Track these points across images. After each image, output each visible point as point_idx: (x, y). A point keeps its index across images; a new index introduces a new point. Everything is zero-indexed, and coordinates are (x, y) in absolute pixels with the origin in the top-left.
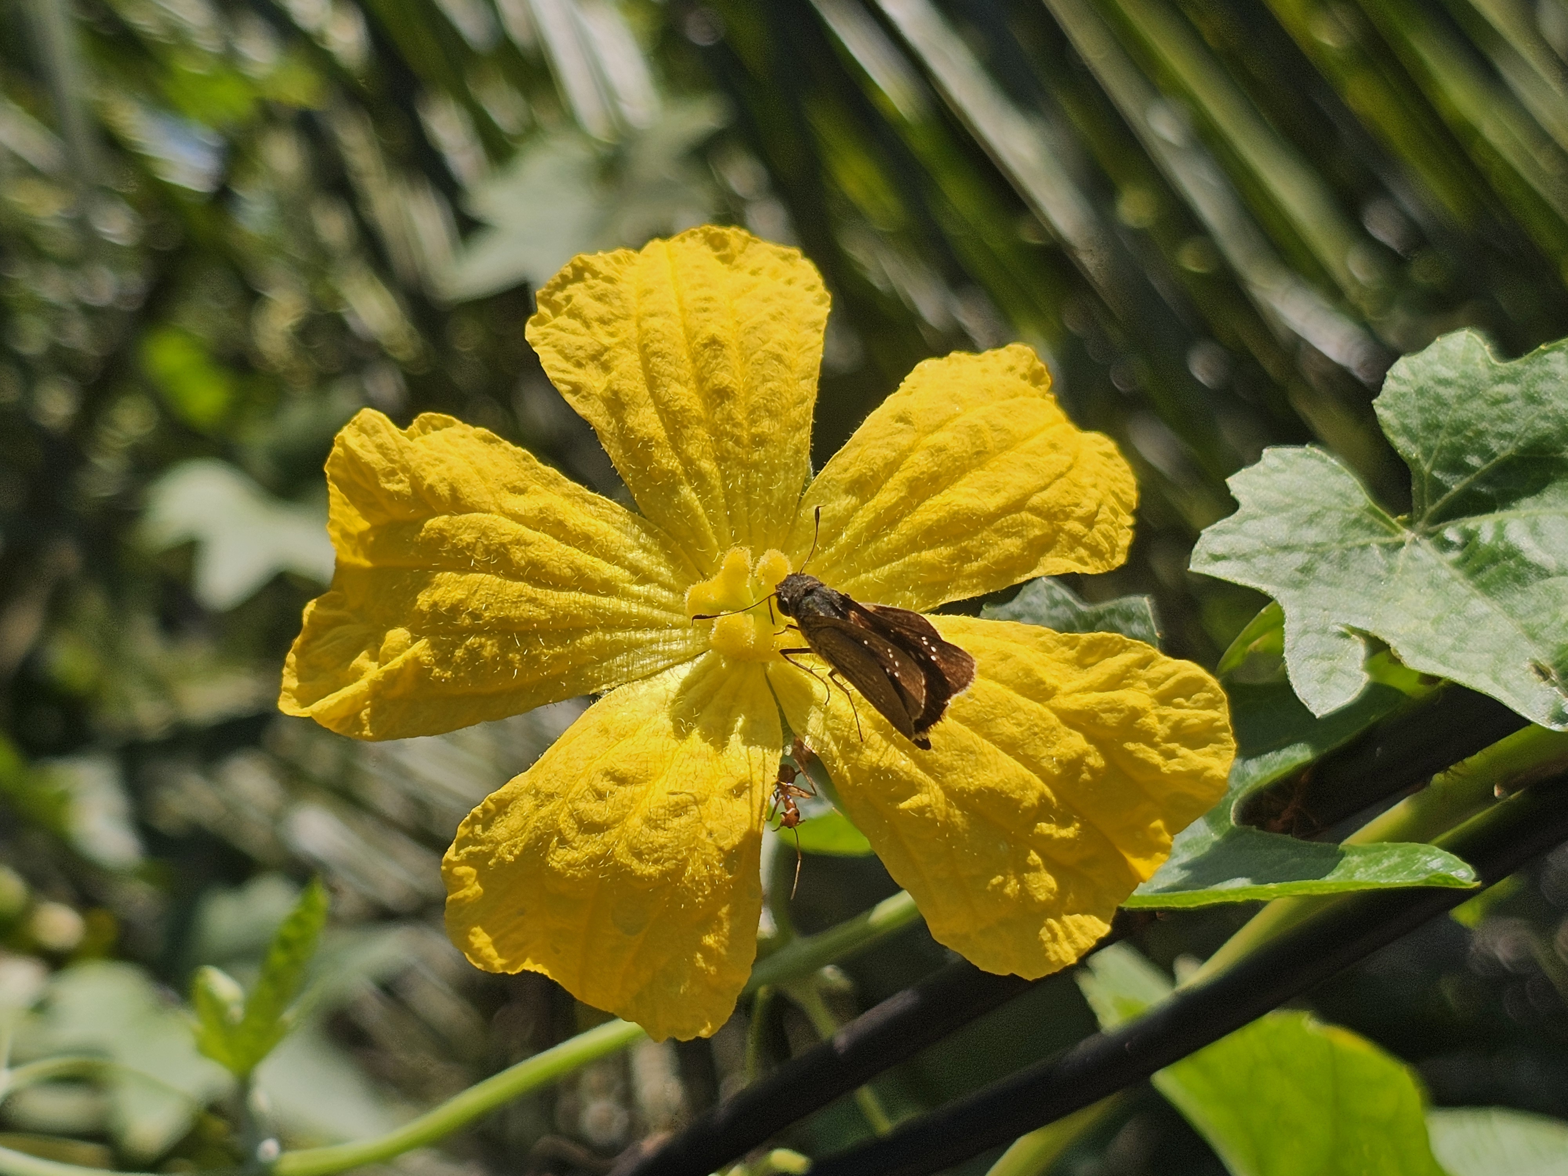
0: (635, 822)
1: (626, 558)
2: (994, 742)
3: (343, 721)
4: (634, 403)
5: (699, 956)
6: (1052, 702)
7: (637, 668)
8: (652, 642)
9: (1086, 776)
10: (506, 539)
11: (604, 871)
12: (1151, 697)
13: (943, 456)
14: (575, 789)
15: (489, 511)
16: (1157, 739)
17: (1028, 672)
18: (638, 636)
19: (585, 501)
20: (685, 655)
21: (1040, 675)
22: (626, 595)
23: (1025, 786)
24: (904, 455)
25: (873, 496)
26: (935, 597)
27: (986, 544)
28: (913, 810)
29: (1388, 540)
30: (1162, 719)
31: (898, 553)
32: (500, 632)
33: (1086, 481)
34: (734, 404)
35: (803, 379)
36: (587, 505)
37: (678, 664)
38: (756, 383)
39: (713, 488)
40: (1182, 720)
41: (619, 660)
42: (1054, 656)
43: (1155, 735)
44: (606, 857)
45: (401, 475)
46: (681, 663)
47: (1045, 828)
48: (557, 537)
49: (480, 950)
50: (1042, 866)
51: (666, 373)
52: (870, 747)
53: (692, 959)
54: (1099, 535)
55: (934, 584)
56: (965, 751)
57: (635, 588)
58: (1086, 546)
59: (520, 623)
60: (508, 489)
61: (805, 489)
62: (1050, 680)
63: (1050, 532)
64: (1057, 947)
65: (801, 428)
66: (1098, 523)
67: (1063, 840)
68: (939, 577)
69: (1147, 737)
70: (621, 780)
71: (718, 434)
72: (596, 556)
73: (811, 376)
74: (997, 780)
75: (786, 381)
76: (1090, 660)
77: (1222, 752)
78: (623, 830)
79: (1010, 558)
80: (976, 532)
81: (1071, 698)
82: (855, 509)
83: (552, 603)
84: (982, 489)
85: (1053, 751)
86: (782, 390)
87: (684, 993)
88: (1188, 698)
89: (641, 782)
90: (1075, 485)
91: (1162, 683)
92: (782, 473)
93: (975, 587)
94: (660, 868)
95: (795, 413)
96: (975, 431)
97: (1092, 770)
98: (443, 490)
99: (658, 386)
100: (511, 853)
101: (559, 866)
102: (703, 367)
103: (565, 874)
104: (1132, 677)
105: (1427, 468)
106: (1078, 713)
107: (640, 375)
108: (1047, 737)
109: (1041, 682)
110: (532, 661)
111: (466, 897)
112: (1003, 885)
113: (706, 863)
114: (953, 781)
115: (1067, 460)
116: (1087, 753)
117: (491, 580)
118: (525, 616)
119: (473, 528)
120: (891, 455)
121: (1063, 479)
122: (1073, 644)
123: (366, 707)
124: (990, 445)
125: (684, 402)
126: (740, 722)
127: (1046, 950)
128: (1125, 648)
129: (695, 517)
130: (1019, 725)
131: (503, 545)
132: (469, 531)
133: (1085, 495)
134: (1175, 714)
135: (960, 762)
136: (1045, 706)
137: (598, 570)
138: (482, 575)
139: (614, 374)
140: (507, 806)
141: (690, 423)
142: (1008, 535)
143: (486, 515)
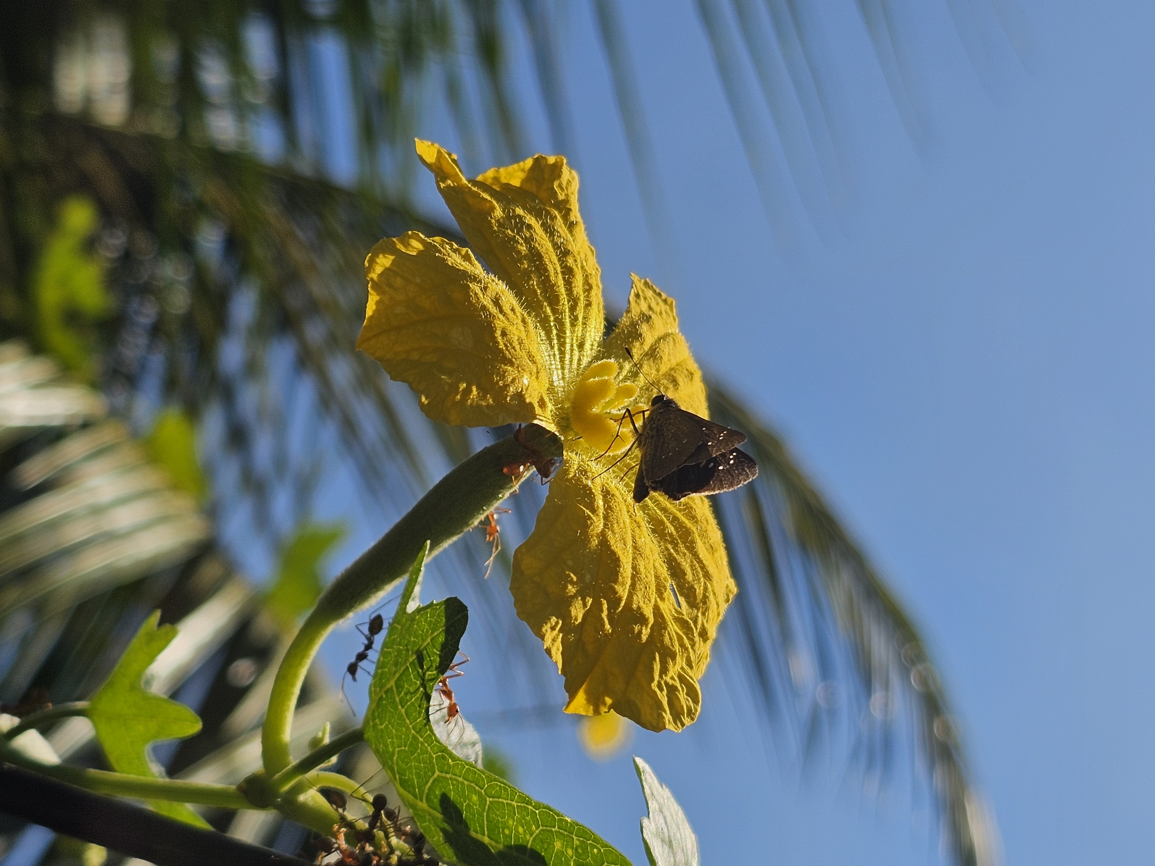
45: (563, 194)
118: (548, 267)
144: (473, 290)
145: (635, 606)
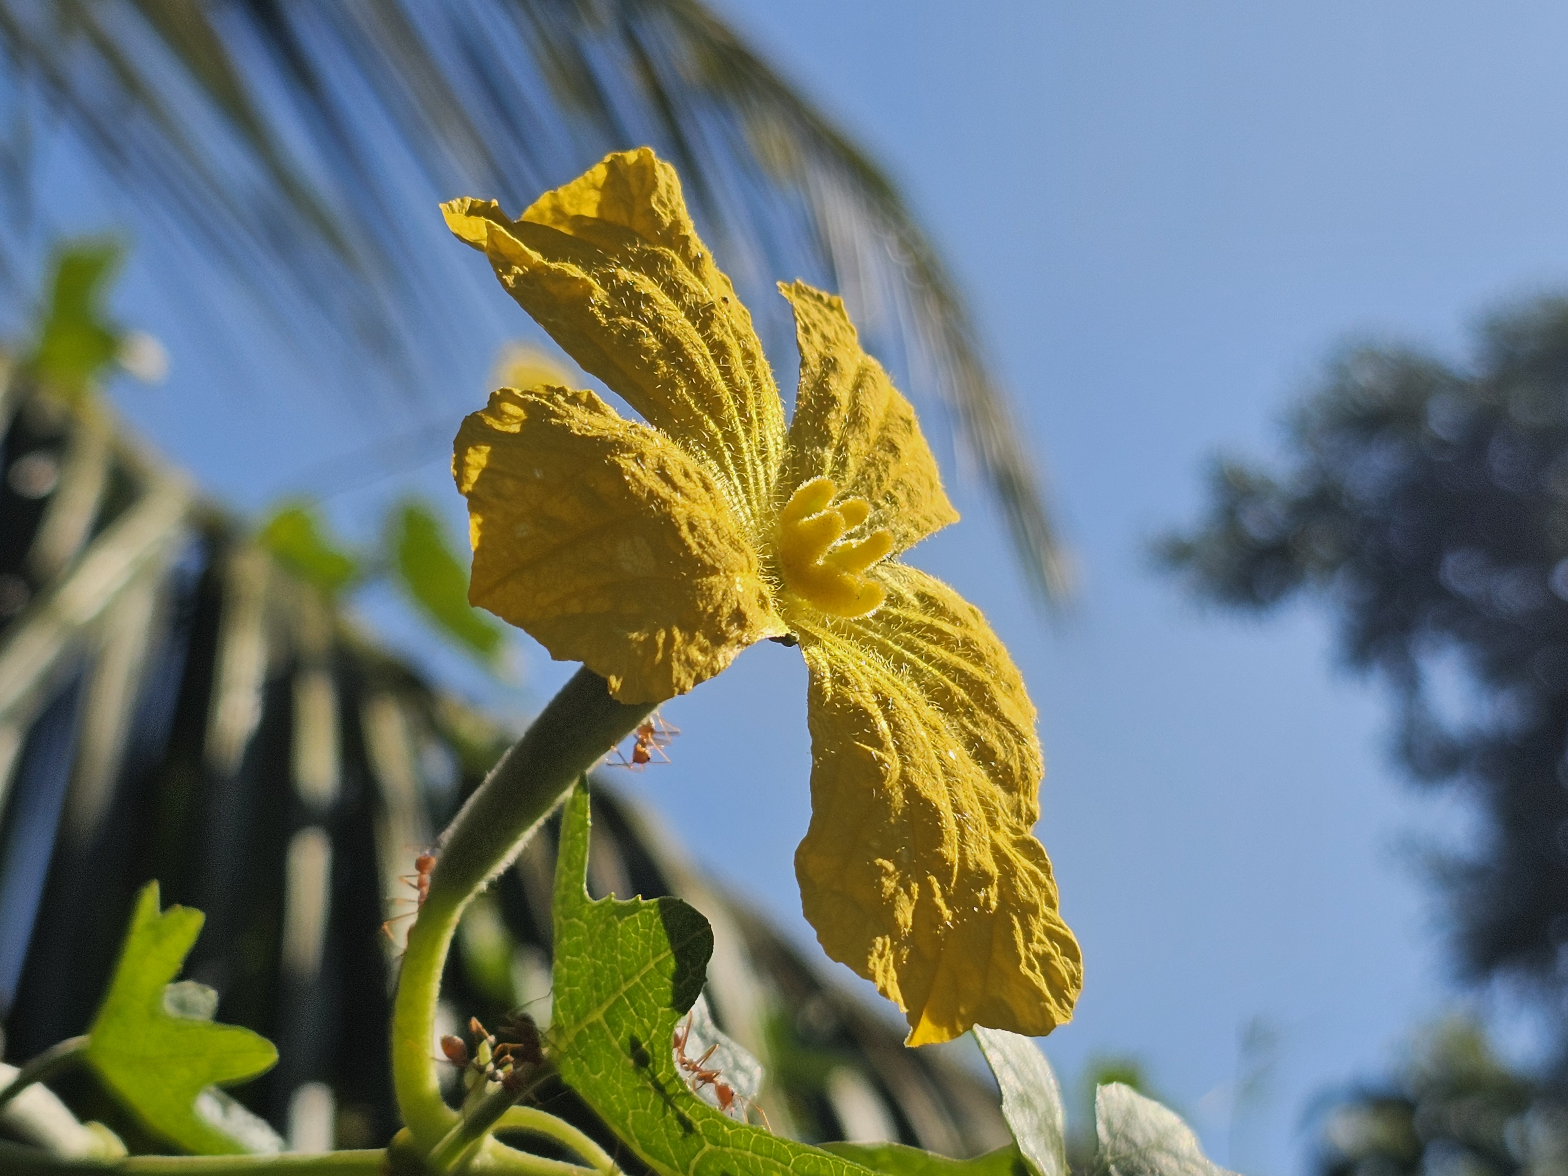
144: (627, 471)
145: (972, 866)
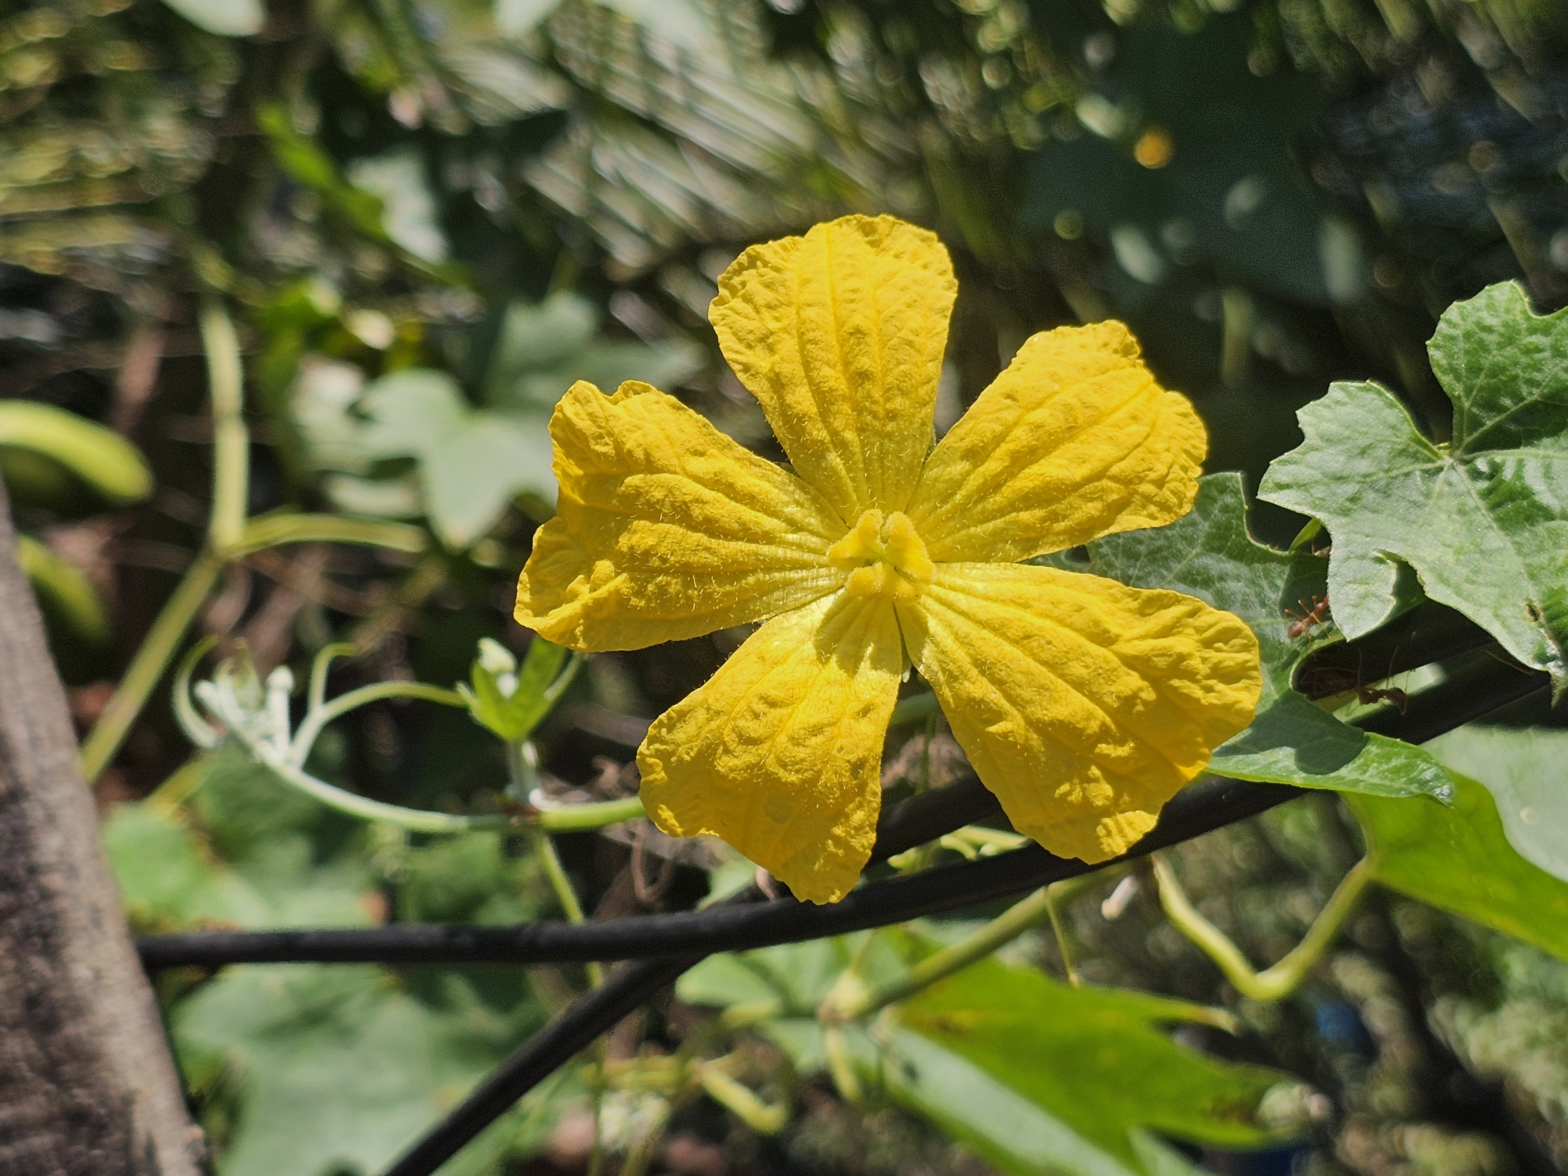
0: (782, 739)
1: (782, 512)
2: (1066, 681)
3: (562, 635)
4: (792, 383)
5: (830, 842)
6: (1114, 647)
7: (791, 602)
8: (803, 580)
9: (1140, 708)
10: (688, 498)
11: (758, 776)
12: (1197, 642)
13: (1041, 432)
14: (737, 709)
15: (675, 473)
16: (1199, 677)
17: (1097, 623)
18: (792, 575)
19: (752, 463)
20: (829, 588)
21: (1107, 626)
22: (782, 543)
23: (1090, 716)
24: (1009, 429)
25: (983, 463)
26: (1027, 550)
27: (1071, 507)
28: (999, 734)
29: (1430, 466)
30: (1204, 660)
31: (1001, 512)
32: (682, 574)
33: (1160, 446)
34: (873, 385)
35: (930, 361)
36: (753, 466)
37: (823, 596)
38: (891, 366)
39: (854, 454)
40: (1220, 662)
41: (777, 594)
42: (1120, 605)
43: (1198, 673)
44: (758, 766)
46: (826, 595)
47: (1104, 748)
48: (728, 496)
49: (666, 820)
50: (1101, 778)
51: (818, 358)
52: (968, 680)
53: (824, 845)
54: (1168, 493)
55: (1028, 540)
56: (1043, 688)
57: (791, 537)
58: (1156, 504)
59: (698, 567)
60: (691, 453)
61: (928, 455)
62: (1115, 629)
63: (1126, 494)
64: (1110, 841)
65: (927, 403)
66: (1168, 482)
67: (1119, 758)
68: (1033, 535)
69: (1191, 675)
70: (773, 704)
71: (859, 410)
72: (759, 511)
73: (937, 359)
74: (1066, 713)
75: (916, 364)
76: (1149, 611)
77: (1251, 687)
78: (773, 745)
79: (1092, 518)
80: (1065, 498)
81: (1130, 644)
82: (968, 473)
83: (723, 551)
84: (1071, 461)
85: (1113, 689)
86: (912, 372)
87: (819, 871)
88: (1226, 643)
89: (788, 705)
90: (1150, 452)
91: (1206, 631)
92: (910, 441)
93: (1062, 542)
94: (800, 776)
95: (922, 391)
96: (1069, 408)
97: (1145, 703)
98: (639, 454)
99: (812, 369)
100: (688, 754)
101: (723, 770)
102: (848, 353)
103: (728, 776)
104: (1182, 626)
105: (1467, 405)
106: (1135, 658)
107: (798, 358)
108: (1109, 676)
109: (1106, 631)
110: (708, 596)
111: (656, 780)
112: (1069, 793)
113: (836, 773)
114: (1032, 712)
115: (1145, 430)
116: (1141, 689)
117: (677, 530)
119: (662, 487)
120: (999, 428)
121: (1140, 449)
122: (1136, 596)
123: (580, 625)
124: (1080, 421)
125: (832, 383)
126: (870, 650)
127: (1101, 843)
128: (1178, 601)
129: (840, 478)
130: (1087, 667)
131: (685, 503)
132: (659, 489)
133: (1158, 460)
134: (1214, 656)
135: (1038, 697)
136: (1109, 649)
137: (760, 523)
138: (668, 526)
139: (777, 357)
140: (686, 716)
141: (836, 400)
142: (1091, 500)
143: (672, 476)
